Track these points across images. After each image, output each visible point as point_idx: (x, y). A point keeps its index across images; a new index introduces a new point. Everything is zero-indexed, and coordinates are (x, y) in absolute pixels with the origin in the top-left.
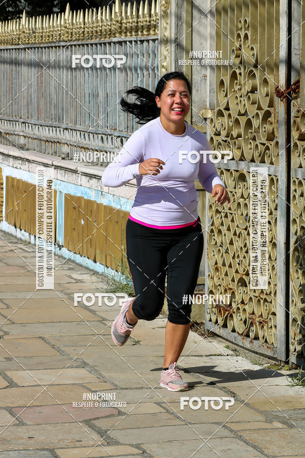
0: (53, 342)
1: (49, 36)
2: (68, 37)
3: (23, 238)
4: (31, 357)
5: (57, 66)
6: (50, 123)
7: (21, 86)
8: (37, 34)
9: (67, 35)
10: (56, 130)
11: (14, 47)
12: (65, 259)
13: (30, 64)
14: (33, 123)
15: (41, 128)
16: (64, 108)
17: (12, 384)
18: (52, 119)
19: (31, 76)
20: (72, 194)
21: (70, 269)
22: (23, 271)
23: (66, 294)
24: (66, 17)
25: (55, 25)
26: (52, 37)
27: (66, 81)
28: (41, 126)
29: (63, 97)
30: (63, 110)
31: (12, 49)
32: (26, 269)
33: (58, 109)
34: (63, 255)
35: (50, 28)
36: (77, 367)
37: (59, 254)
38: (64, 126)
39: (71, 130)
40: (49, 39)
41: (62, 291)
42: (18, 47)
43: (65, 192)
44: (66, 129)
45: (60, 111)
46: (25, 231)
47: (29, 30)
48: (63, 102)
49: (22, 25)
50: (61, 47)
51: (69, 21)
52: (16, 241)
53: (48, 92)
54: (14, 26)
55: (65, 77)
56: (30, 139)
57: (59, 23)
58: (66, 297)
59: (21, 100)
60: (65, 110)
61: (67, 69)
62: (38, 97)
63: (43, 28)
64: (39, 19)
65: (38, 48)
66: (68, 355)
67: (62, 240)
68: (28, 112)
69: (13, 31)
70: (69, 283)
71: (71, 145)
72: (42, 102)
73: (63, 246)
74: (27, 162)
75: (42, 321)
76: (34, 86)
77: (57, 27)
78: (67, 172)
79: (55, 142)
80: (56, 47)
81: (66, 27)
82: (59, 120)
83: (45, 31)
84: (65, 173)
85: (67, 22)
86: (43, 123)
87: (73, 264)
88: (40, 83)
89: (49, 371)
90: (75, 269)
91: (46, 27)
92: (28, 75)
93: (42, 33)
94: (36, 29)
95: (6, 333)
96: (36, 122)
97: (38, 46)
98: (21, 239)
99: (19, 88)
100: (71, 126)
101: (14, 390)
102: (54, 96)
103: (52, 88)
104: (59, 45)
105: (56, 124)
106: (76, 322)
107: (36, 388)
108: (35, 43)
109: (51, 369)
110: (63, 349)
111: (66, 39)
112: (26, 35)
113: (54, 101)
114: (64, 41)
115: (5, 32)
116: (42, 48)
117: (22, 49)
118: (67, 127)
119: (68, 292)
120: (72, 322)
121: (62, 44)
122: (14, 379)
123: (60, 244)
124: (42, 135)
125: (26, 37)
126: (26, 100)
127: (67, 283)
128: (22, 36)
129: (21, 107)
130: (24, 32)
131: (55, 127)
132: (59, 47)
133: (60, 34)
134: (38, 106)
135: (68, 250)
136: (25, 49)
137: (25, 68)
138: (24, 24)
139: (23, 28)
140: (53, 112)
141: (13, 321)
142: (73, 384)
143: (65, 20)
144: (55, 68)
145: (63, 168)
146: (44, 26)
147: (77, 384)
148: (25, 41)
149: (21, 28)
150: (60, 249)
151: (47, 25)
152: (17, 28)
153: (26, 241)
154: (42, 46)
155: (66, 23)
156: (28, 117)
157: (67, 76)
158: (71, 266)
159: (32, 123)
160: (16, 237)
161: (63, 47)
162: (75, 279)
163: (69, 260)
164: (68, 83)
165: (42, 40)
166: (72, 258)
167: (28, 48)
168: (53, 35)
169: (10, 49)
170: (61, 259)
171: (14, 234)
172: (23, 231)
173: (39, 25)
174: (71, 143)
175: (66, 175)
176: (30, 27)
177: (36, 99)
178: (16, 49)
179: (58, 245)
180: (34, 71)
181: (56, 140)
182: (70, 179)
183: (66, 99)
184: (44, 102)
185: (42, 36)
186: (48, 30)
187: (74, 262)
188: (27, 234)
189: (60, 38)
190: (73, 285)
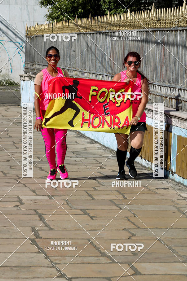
0: (166, 243)
1: (170, 22)
2: (184, 23)
3: (146, 166)
4: (151, 253)
5: (175, 44)
6: (169, 84)
7: (149, 57)
8: (162, 21)
9: (183, 22)
10: (173, 89)
11: (145, 30)
12: (176, 182)
13: (156, 43)
14: (157, 84)
15: (162, 88)
16: (180, 74)
17: (137, 273)
18: (170, 82)
19: (157, 51)
20: (183, 135)
21: (179, 189)
22: (146, 190)
23: (176, 208)
24: (183, 10)
25: (175, 15)
26: (173, 23)
27: (182, 55)
28: (162, 86)
29: (179, 67)
30: (178, 76)
31: (144, 31)
32: (148, 188)
33: (175, 75)
34: (175, 179)
35: (171, 16)
36: (183, 262)
37: (172, 178)
38: (179, 87)
39: (184, 90)
40: (170, 25)
41: (173, 206)
42: (148, 30)
43: (178, 134)
44: (180, 89)
45: (176, 76)
46: (148, 161)
47: (156, 18)
48: (178, 70)
49: (152, 14)
50: (179, 31)
51: (185, 12)
52: (141, 167)
53: (168, 63)
54: (146, 15)
55: (181, 52)
56: (154, 95)
57: (177, 14)
58: (176, 210)
59: (149, 67)
60: (180, 76)
61: (182, 47)
62: (160, 66)
63: (166, 17)
64: (164, 10)
65: (162, 31)
66: (177, 252)
67: (174, 169)
68: (153, 76)
69: (145, 18)
70: (179, 200)
71: (183, 101)
72: (164, 69)
73: (175, 173)
74: (151, 112)
75: (159, 227)
76: (158, 58)
77: (177, 16)
78: (180, 120)
79: (172, 98)
80: (175, 31)
81: (183, 17)
82: (175, 83)
83: (167, 19)
84: (178, 121)
85: (184, 13)
86: (164, 84)
87: (182, 186)
88: (162, 56)
89: (163, 264)
90: (184, 190)
91: (168, 16)
92: (154, 50)
93: (166, 20)
94: (161, 17)
95: (133, 235)
96: (159, 84)
97: (162, 29)
98: (145, 167)
99: (147, 59)
100: (184, 88)
101: (138, 277)
102: (172, 66)
103: (171, 60)
104: (177, 29)
105: (173, 85)
106: (183, 228)
107: (154, 276)
108: (160, 27)
109: (164, 262)
110: (174, 248)
111: (182, 25)
112: (154, 21)
113: (172, 69)
114: (181, 27)
115: (139, 19)
116: (165, 31)
117: (150, 31)
118: (181, 88)
119: (178, 206)
120: (180, 228)
121: (179, 28)
122: (138, 269)
123: (173, 171)
124: (163, 93)
125: (154, 23)
126: (152, 68)
127: (178, 200)
128: (151, 22)
129: (148, 72)
130: (152, 19)
131: (172, 88)
132: (177, 30)
133: (178, 21)
134: (161, 72)
135: (179, 176)
136: (153, 31)
137: (152, 45)
138: (153, 13)
139: (152, 16)
140: (171, 77)
141: (139, 226)
142: (181, 275)
143: (182, 11)
144: (174, 45)
145: (177, 117)
146: (167, 15)
147: (183, 275)
148: (153, 25)
149: (150, 16)
150: (173, 175)
151: (169, 15)
152: (148, 16)
153: (148, 168)
154: (165, 29)
155: (182, 13)
156: (153, 80)
157: (182, 51)
158: (180, 188)
159: (155, 84)
160: (141, 165)
161: (180, 30)
162: (183, 197)
163: (179, 183)
164: (183, 57)
165: (165, 25)
166: (182, 182)
167: (155, 31)
168: (173, 22)
169: (142, 31)
170: (173, 182)
171: (141, 163)
172: (147, 161)
173: (163, 15)
174: (184, 99)
175: (179, 122)
176: (157, 16)
177: (159, 68)
178: (146, 31)
179: (171, 172)
180: (159, 47)
181: (172, 97)
182: (182, 125)
183: (181, 68)
184: (165, 70)
185: (165, 23)
186: (169, 19)
187: (182, 184)
188: (150, 163)
189: (178, 24)
190: (182, 201)
